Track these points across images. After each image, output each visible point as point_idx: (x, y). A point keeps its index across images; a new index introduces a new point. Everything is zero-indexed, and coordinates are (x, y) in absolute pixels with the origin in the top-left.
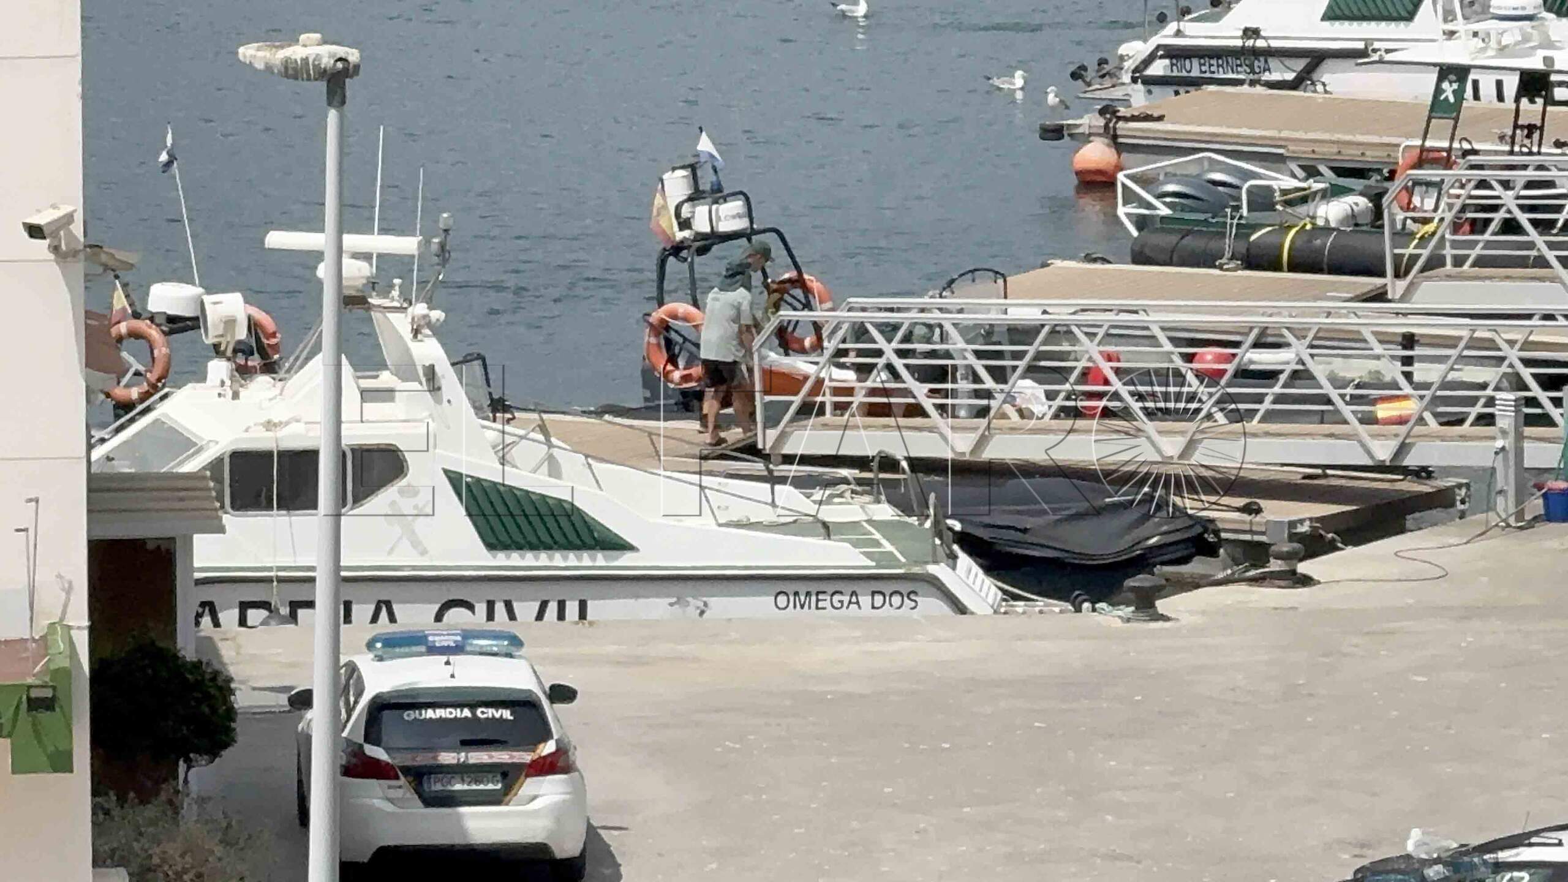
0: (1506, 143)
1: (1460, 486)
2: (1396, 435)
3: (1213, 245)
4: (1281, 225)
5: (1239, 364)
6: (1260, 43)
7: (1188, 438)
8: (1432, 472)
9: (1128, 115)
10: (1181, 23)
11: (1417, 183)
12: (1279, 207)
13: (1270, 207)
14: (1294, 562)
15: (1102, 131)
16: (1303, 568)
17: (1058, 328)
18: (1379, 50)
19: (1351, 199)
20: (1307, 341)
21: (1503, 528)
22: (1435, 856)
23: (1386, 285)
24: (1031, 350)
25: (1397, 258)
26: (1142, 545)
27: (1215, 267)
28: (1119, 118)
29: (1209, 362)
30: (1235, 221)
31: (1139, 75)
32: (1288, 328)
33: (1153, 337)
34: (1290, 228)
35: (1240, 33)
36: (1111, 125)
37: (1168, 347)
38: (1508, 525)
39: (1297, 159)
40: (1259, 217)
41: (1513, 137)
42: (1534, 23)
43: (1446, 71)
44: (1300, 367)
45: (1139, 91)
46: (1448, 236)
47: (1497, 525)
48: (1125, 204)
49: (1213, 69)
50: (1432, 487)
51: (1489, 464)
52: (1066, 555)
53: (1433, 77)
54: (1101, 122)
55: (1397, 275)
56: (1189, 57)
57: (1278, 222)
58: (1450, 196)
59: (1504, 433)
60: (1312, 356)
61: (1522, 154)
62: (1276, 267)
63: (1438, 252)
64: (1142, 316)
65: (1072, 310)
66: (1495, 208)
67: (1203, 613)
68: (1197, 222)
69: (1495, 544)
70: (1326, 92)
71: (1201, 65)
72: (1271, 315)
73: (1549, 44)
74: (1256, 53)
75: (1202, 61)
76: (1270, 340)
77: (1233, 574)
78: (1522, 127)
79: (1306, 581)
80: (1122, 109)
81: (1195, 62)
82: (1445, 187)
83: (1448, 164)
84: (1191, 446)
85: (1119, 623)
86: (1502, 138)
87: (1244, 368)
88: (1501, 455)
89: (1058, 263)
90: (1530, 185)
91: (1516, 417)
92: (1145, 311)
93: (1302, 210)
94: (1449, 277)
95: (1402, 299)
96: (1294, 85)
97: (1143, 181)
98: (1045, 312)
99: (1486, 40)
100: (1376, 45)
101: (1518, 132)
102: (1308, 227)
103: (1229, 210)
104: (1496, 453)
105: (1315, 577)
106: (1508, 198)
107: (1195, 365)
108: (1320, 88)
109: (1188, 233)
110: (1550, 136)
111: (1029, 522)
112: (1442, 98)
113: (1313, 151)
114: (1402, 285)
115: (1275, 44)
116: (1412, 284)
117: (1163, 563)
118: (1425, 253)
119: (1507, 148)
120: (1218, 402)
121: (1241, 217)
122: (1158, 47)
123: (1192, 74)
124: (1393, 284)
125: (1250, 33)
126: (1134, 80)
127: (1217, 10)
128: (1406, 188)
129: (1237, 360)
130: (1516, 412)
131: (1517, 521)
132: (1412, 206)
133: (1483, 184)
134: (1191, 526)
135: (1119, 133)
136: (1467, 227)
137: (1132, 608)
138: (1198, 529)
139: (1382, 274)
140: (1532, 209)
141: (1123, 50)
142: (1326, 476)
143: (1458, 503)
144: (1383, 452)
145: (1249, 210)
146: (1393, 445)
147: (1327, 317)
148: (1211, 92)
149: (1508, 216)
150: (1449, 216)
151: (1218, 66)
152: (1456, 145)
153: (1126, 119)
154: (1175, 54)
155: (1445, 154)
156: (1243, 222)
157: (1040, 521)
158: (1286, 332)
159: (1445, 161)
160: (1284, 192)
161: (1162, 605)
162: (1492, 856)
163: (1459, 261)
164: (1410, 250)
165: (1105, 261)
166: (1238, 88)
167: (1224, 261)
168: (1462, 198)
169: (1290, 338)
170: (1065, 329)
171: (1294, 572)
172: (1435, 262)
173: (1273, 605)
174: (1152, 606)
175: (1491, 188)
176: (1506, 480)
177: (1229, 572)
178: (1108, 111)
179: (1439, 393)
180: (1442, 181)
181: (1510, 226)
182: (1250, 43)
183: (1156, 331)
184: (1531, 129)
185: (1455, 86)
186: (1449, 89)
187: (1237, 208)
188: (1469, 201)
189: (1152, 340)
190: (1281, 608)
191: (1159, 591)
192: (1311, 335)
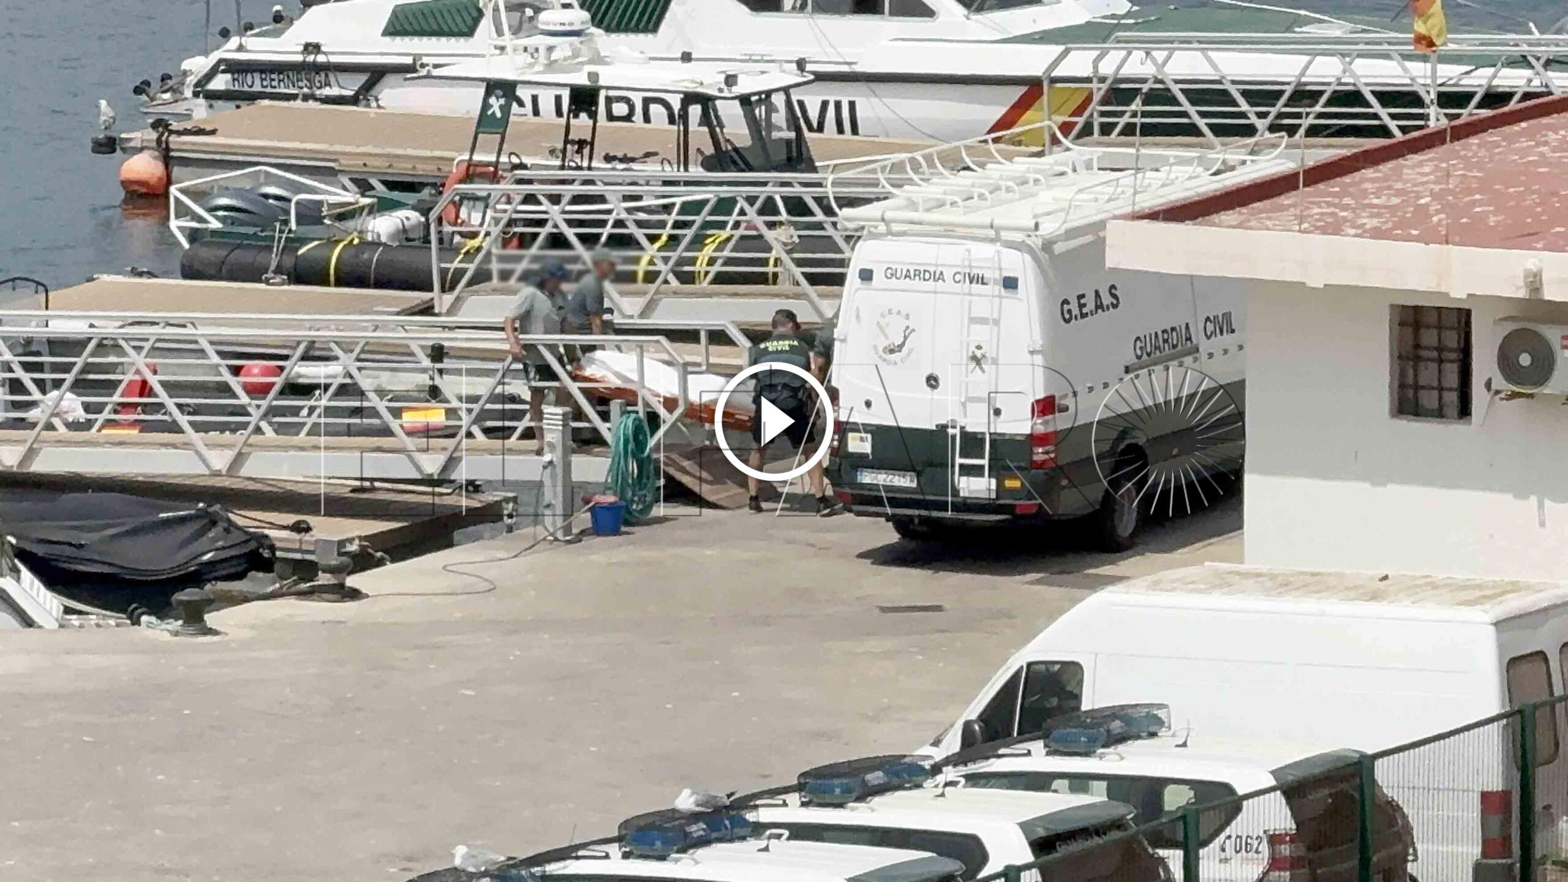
0: (557, 157)
1: (507, 500)
2: (445, 449)
3: (261, 258)
4: (329, 239)
5: (287, 379)
6: (321, 59)
7: (237, 451)
8: (479, 486)
9: (181, 129)
10: (244, 39)
11: (465, 197)
12: (327, 221)
13: (319, 221)
14: (342, 575)
15: (154, 144)
16: (352, 581)
17: (105, 342)
18: (428, 65)
19: (402, 213)
20: (354, 355)
21: (551, 542)
22: (483, 869)
23: (432, 299)
24: (80, 362)
25: (443, 272)
26: (197, 561)
27: (260, 281)
28: (171, 132)
29: (255, 375)
30: (284, 236)
31: (201, 90)
32: (336, 343)
33: (202, 351)
34: (338, 242)
35: (301, 48)
36: (164, 138)
37: (215, 359)
38: (556, 539)
39: (350, 172)
40: (308, 230)
41: (564, 151)
42: (581, 39)
43: (493, 87)
44: (348, 381)
45: (200, 105)
46: (494, 251)
47: (545, 539)
48: (177, 217)
49: (274, 83)
50: (480, 501)
51: (538, 479)
52: (124, 571)
53: (482, 91)
54: (154, 136)
55: (443, 290)
56: (253, 71)
57: (326, 236)
58: (496, 211)
59: (552, 447)
60: (360, 369)
61: (571, 168)
62: (324, 281)
63: (485, 267)
64: (190, 330)
65: (120, 323)
66: (541, 223)
67: (253, 627)
68: (246, 236)
69: (541, 558)
70: (379, 107)
71: (262, 80)
72: (318, 330)
73: (598, 60)
74: (318, 68)
75: (264, 76)
76: (317, 353)
77: (281, 587)
78: (573, 142)
79: (355, 594)
80: (175, 124)
81: (257, 76)
82: (492, 201)
83: (495, 178)
84: (239, 459)
85: (167, 637)
86: (552, 152)
87: (291, 381)
88: (548, 470)
89: (105, 277)
90: (577, 199)
91: (563, 433)
92: (193, 324)
93: (350, 224)
94: (495, 291)
95: (449, 313)
96: (354, 100)
97: (197, 195)
98: (92, 326)
99: (536, 55)
100: (425, 60)
101: (569, 146)
102: (356, 241)
103: (278, 225)
104: (545, 467)
105: (364, 591)
106: (554, 212)
107: (242, 379)
108: (374, 104)
109: (239, 246)
110: (600, 150)
111: (84, 538)
112: (489, 113)
113: (365, 165)
114: (449, 298)
115: (334, 59)
116: (458, 299)
117: (217, 579)
118: (472, 267)
119: (558, 163)
120: (265, 416)
121: (290, 231)
122: (220, 61)
123: (254, 89)
124: (441, 298)
125: (311, 48)
126: (196, 95)
127: (279, 25)
128: (453, 202)
129: (285, 372)
130: (563, 426)
131: (565, 535)
132: (459, 221)
133: (530, 199)
134: (246, 542)
135: (172, 146)
136: (515, 242)
137: (180, 622)
138: (253, 545)
139: (430, 289)
140: (581, 223)
141: (186, 65)
142: (373, 489)
143: (505, 518)
144: (431, 464)
145: (298, 223)
146: (441, 459)
147: (374, 331)
148: (266, 107)
149: (555, 231)
150: (496, 231)
151: (280, 81)
152: (504, 159)
153: (179, 133)
154: (237, 68)
155: (492, 169)
156: (292, 235)
157: (95, 536)
158: (333, 346)
159: (491, 176)
160: (332, 206)
161: (211, 619)
162: (539, 869)
163: (505, 276)
164: (456, 264)
165: (151, 274)
166: (292, 102)
167: (270, 275)
168: (509, 213)
169: (338, 352)
170: (112, 342)
171: (342, 586)
172: (481, 277)
173: (323, 618)
174: (201, 620)
175: (539, 203)
176: (553, 494)
177: (277, 585)
178: (160, 124)
179: (488, 406)
180: (489, 196)
181: (557, 241)
182: (311, 58)
183: (204, 344)
184: (581, 143)
185: (502, 101)
186: (496, 104)
187: (286, 222)
188: (515, 216)
189: (201, 353)
190: (329, 622)
191: (209, 605)
192: (357, 350)
